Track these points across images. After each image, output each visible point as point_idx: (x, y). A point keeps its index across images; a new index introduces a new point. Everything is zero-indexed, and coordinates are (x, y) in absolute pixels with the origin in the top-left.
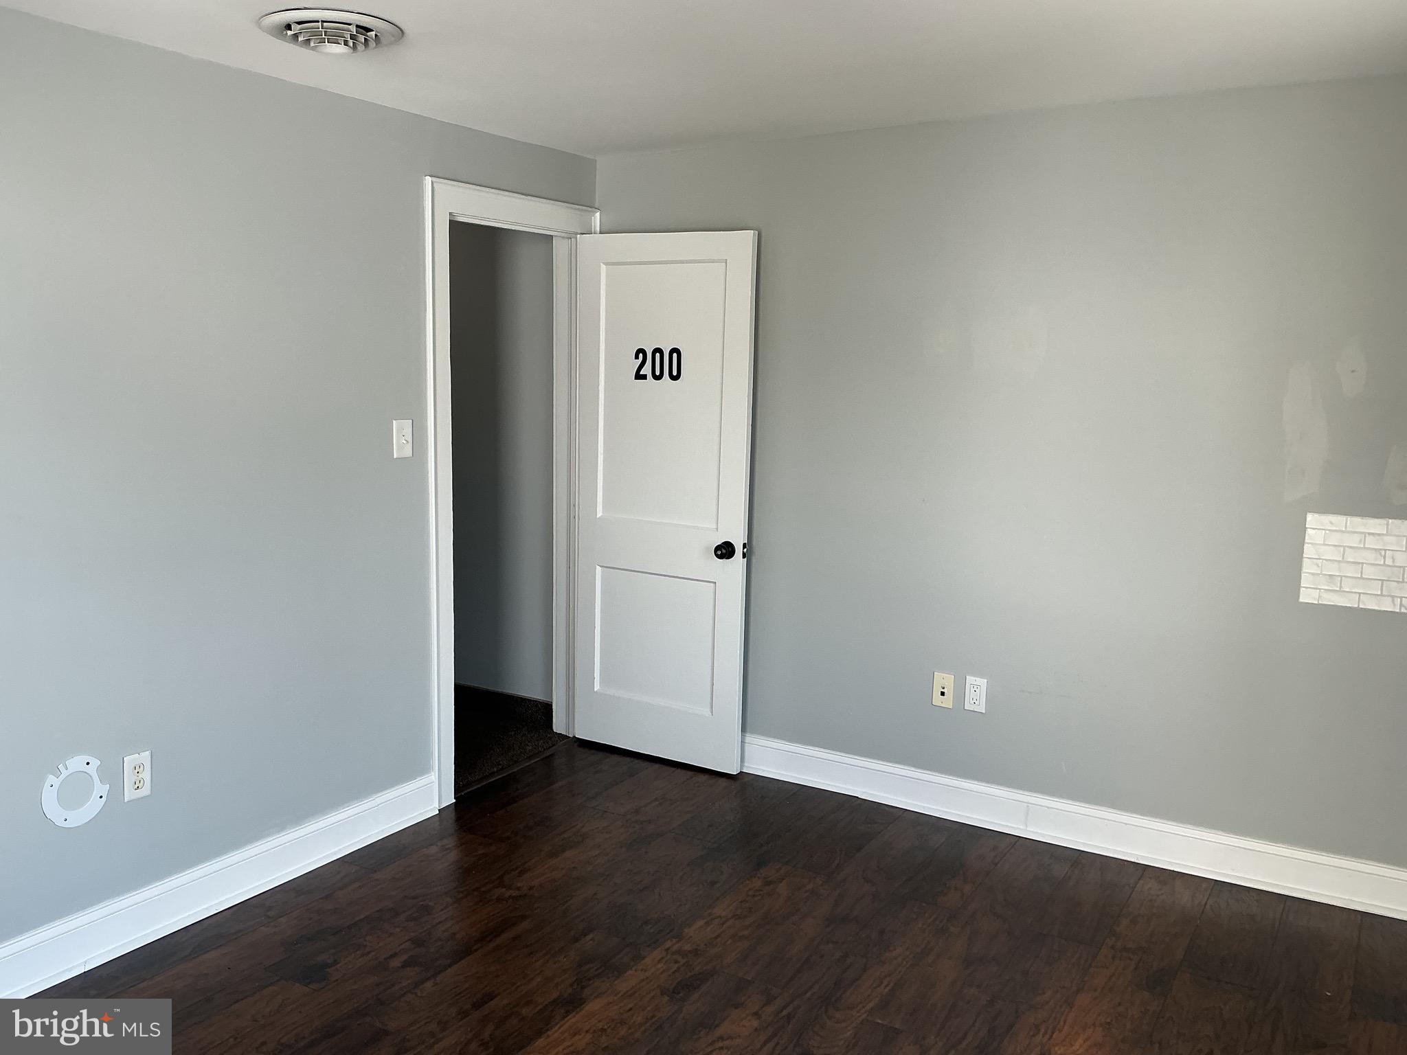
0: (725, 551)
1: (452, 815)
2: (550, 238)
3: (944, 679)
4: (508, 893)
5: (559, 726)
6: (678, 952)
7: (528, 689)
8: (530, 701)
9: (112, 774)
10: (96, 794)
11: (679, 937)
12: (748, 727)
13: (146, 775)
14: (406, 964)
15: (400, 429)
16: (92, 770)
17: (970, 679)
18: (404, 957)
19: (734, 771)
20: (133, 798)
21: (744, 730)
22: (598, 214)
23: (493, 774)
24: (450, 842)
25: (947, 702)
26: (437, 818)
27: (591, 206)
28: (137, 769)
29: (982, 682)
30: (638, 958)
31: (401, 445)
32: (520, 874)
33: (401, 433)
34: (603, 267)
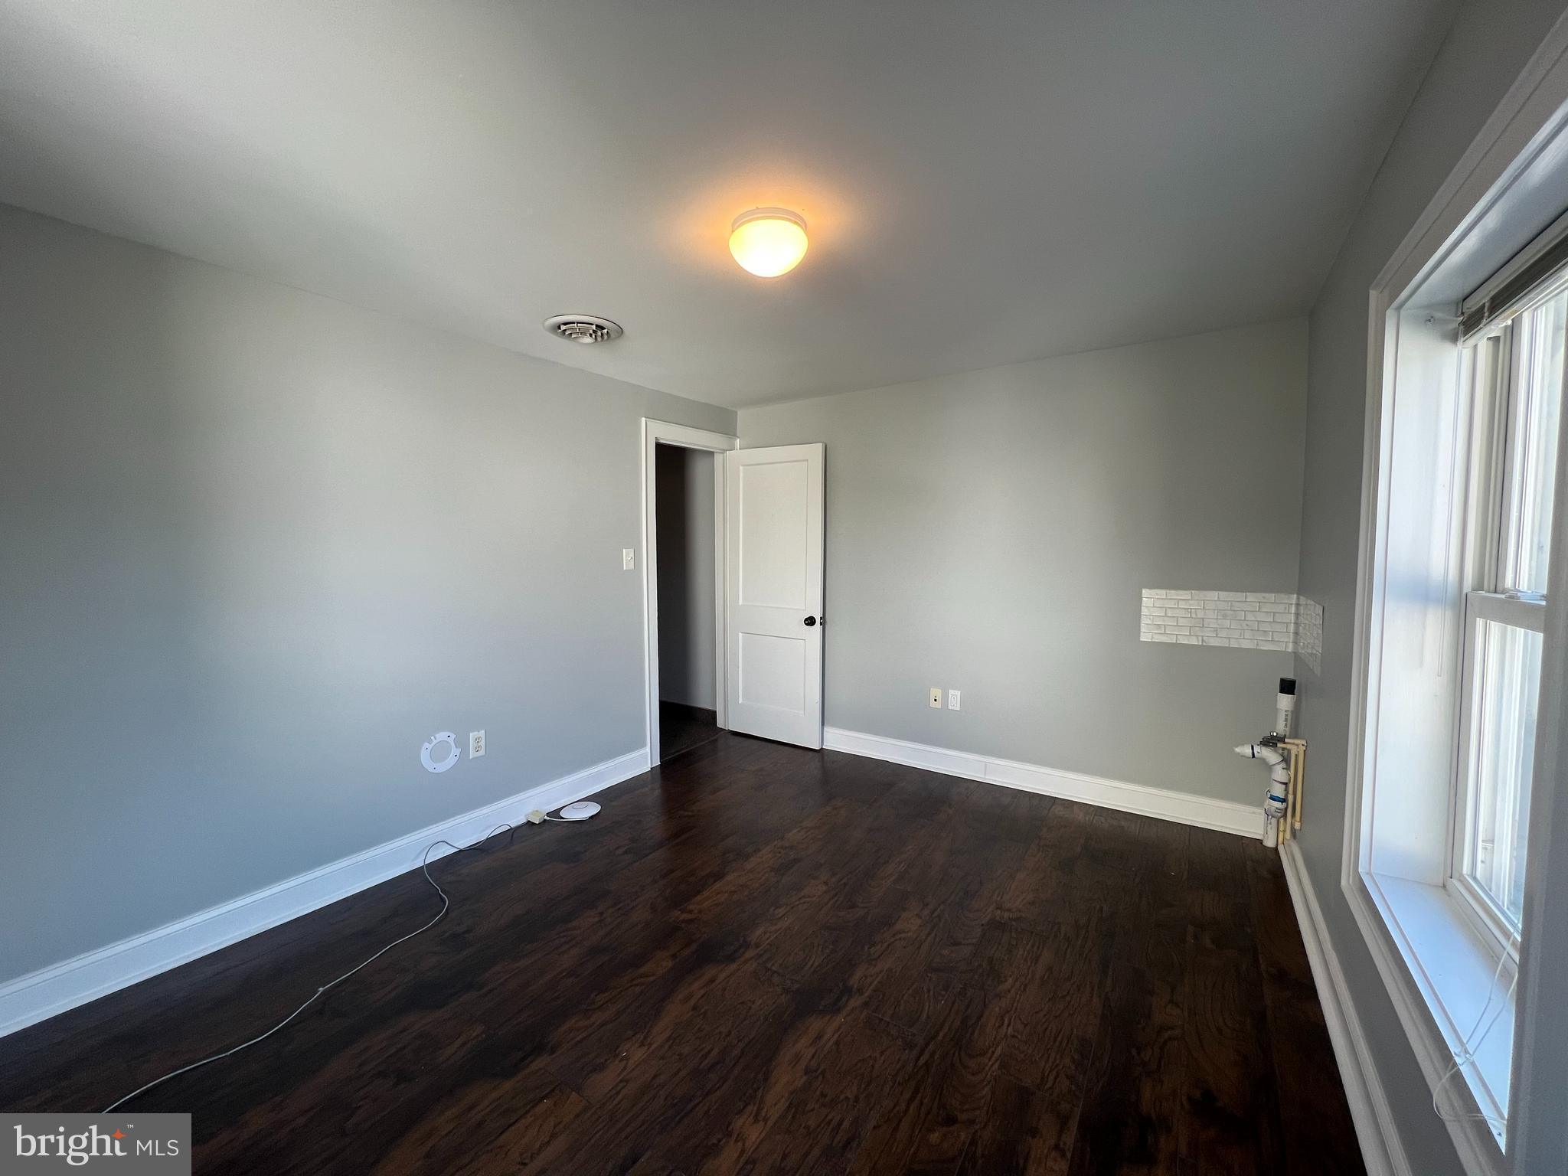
0: (810, 621)
1: (658, 771)
2: (712, 454)
3: (936, 692)
4: (686, 813)
5: (720, 724)
6: (782, 847)
7: (703, 703)
8: (703, 709)
9: (462, 744)
10: (452, 754)
11: (782, 839)
12: (826, 724)
13: (482, 743)
14: (626, 852)
15: (627, 554)
16: (451, 741)
17: (951, 692)
18: (624, 849)
19: (817, 748)
20: (475, 756)
21: (823, 724)
22: (738, 440)
23: (683, 749)
24: (657, 785)
25: (938, 705)
26: (650, 773)
27: (735, 435)
28: (478, 740)
29: (958, 693)
30: (757, 851)
31: (627, 562)
32: (695, 803)
33: (627, 555)
34: (741, 468)
